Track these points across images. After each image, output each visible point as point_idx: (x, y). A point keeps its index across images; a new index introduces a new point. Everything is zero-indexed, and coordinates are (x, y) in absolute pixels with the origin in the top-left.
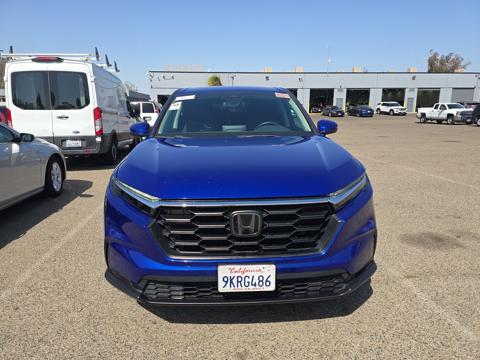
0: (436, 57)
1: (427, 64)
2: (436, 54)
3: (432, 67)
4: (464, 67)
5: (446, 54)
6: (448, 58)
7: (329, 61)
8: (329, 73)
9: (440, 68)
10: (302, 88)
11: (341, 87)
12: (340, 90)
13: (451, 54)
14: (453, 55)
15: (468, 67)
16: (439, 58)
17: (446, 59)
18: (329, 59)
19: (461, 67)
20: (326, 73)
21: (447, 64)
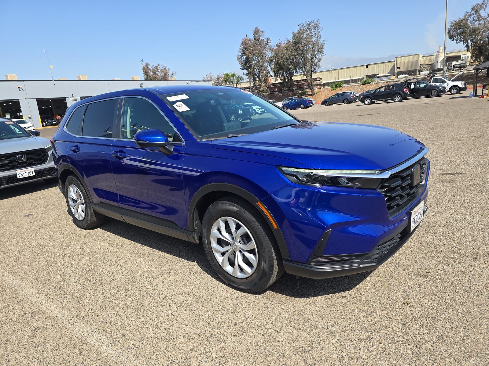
0: (148, 67)
1: (143, 73)
2: (147, 65)
3: (147, 76)
4: (172, 76)
5: (156, 65)
6: (157, 68)
7: (51, 67)
8: (55, 81)
9: (154, 77)
10: (26, 99)
11: (73, 96)
12: (73, 98)
13: (159, 64)
14: (161, 65)
15: (174, 75)
16: (150, 67)
17: (156, 68)
18: (51, 66)
19: (169, 76)
20: (52, 81)
21: (158, 73)
